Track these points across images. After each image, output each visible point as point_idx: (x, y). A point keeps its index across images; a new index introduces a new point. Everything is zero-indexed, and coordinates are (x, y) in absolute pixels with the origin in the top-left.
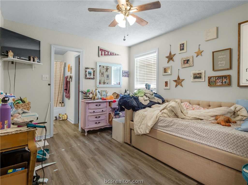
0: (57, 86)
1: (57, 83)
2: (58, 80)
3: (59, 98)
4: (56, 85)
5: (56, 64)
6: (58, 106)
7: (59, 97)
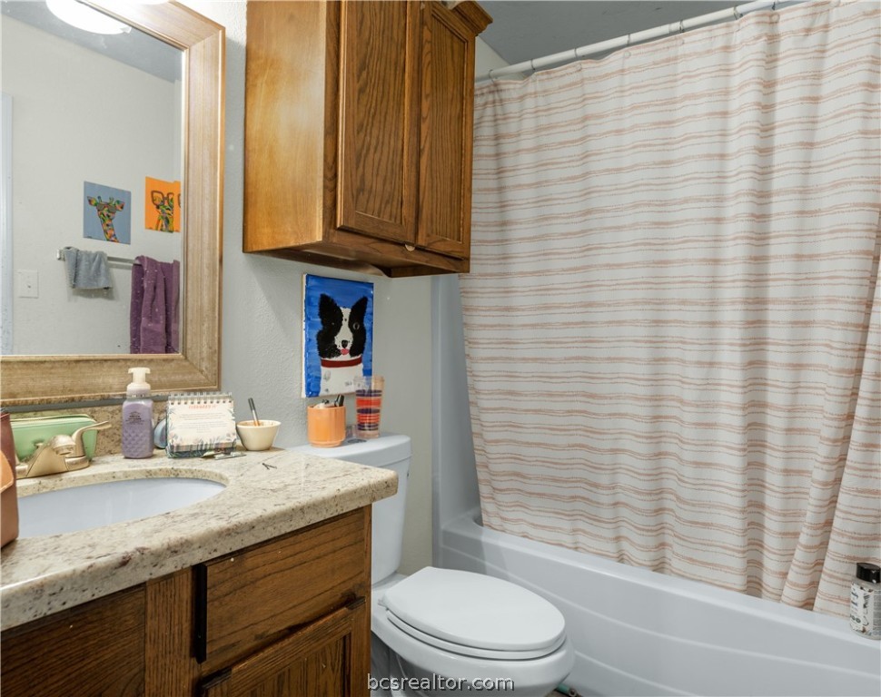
0: (819, 334)
1: (822, 291)
2: (833, 255)
3: (843, 499)
4: (807, 324)
5: (814, 39)
6: (830, 599)
7: (848, 479)
